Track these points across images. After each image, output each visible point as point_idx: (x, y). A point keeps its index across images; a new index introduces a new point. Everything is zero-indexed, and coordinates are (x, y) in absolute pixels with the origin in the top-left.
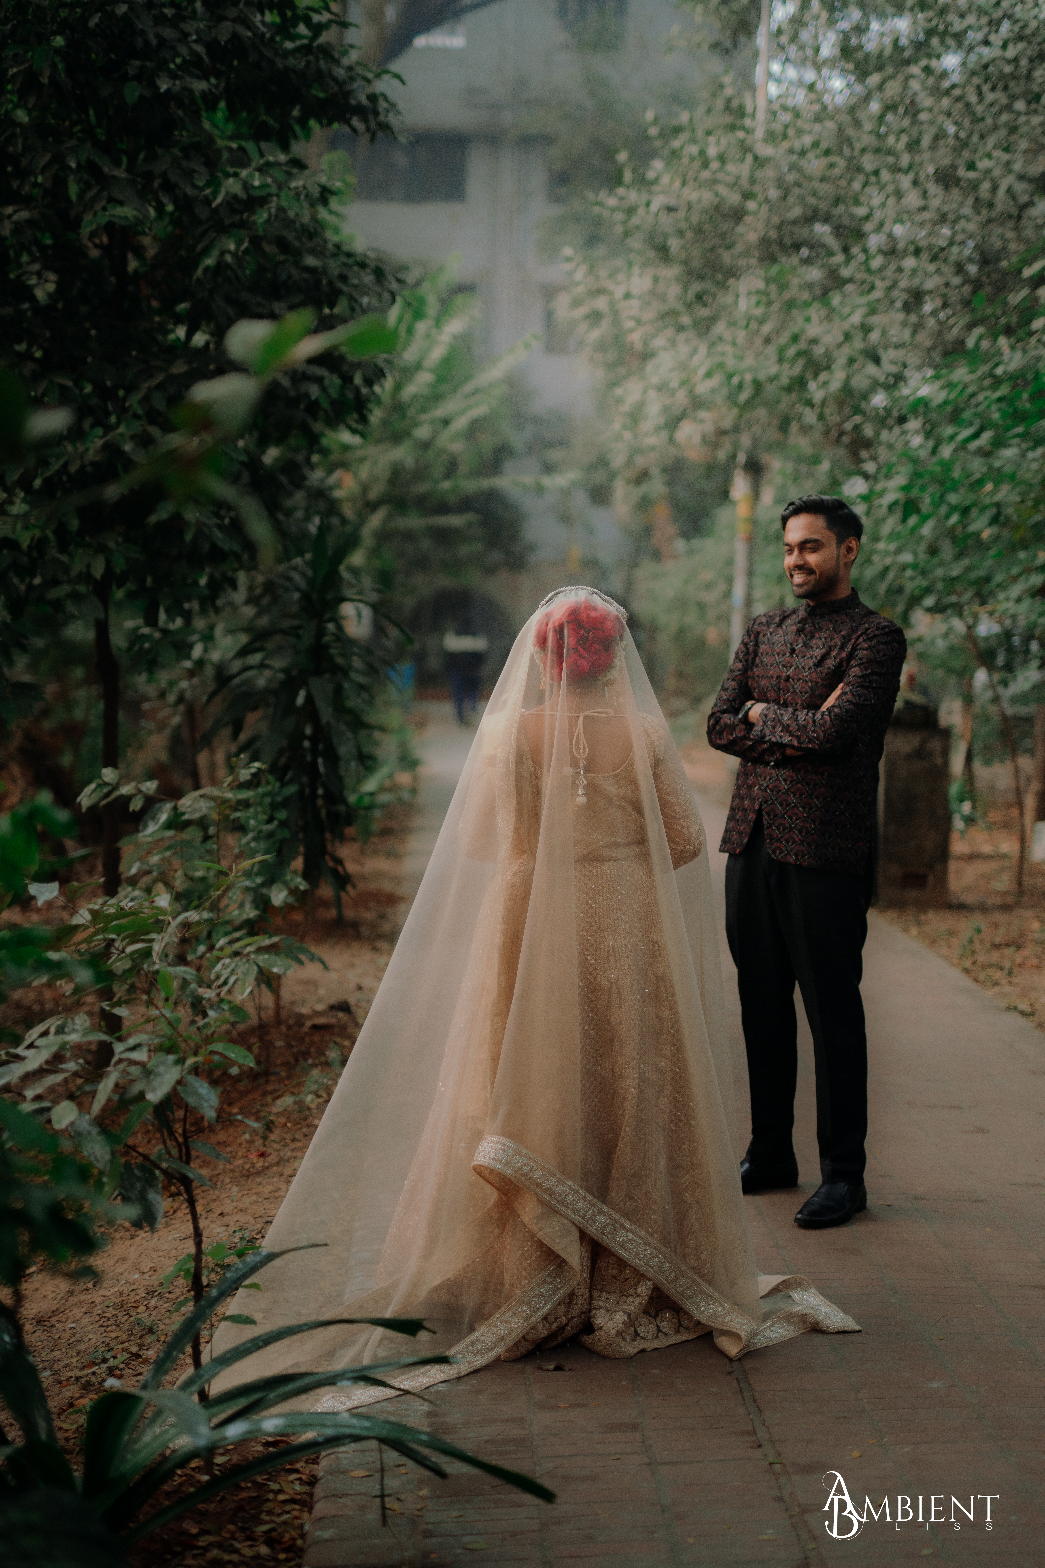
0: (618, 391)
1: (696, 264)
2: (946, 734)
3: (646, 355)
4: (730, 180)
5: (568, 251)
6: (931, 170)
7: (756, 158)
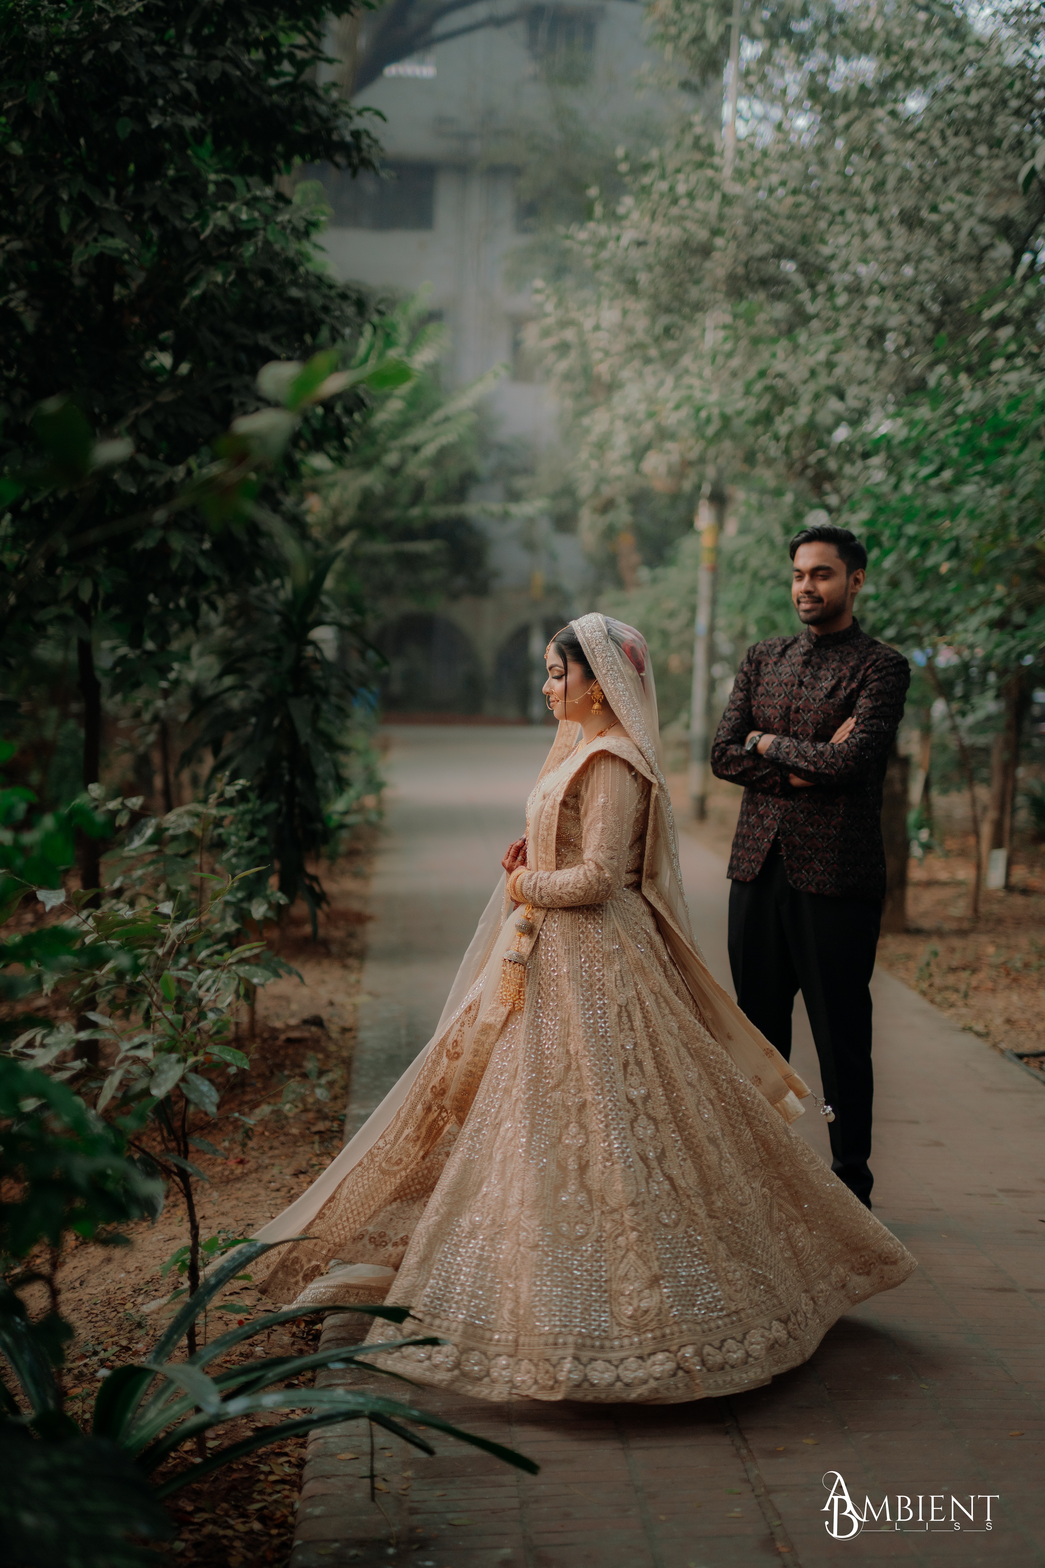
0: (586, 421)
1: (665, 298)
2: (905, 762)
3: (612, 387)
4: (697, 216)
5: (539, 283)
6: (895, 210)
7: (724, 196)
